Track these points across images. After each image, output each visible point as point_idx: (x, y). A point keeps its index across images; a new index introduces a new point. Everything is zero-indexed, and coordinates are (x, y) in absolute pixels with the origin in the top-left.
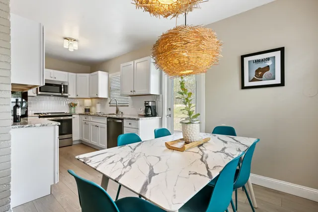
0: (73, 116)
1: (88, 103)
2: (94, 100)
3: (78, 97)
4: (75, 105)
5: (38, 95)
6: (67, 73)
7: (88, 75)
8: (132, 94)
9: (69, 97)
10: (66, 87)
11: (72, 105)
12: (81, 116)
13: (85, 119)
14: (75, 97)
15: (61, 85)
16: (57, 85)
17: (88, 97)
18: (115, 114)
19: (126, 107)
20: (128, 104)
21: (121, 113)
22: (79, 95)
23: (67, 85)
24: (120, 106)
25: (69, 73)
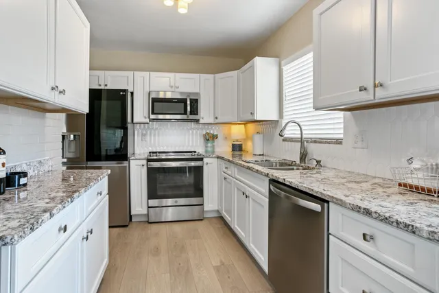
0: (206, 160)
1: (237, 131)
2: (250, 126)
3: (217, 121)
4: (214, 137)
5: (150, 120)
6: (198, 75)
7: (236, 72)
9: (201, 121)
10: (195, 102)
11: (209, 138)
12: (220, 161)
14: (211, 120)
15: (186, 100)
16: (179, 101)
17: (235, 120)
18: (298, 162)
19: (332, 146)
20: (342, 136)
21: (315, 163)
22: (219, 117)
23: (197, 99)
24: (315, 142)
25: (201, 75)
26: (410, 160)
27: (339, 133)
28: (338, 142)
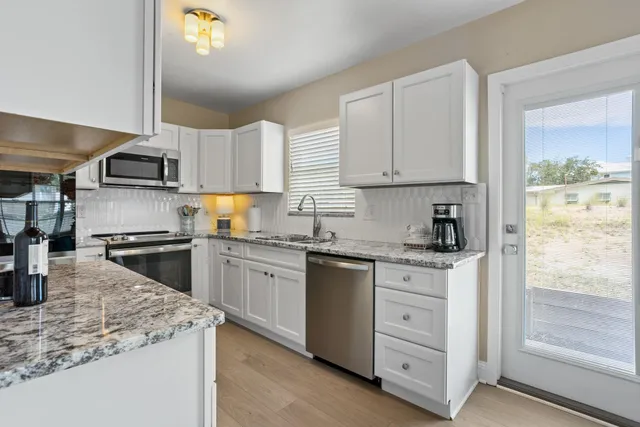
0: (194, 242)
1: (225, 204)
3: (202, 191)
4: (195, 210)
5: (102, 184)
6: (176, 127)
7: (229, 132)
8: (387, 181)
9: (181, 190)
10: (175, 163)
11: (186, 213)
12: (213, 241)
13: (227, 252)
14: (194, 189)
15: (162, 159)
16: (151, 159)
17: (229, 189)
18: (311, 236)
19: (344, 219)
20: (353, 211)
21: (330, 235)
22: (204, 186)
23: (177, 161)
24: (327, 215)
25: (182, 128)
26: (409, 228)
27: (351, 207)
28: (351, 215)
